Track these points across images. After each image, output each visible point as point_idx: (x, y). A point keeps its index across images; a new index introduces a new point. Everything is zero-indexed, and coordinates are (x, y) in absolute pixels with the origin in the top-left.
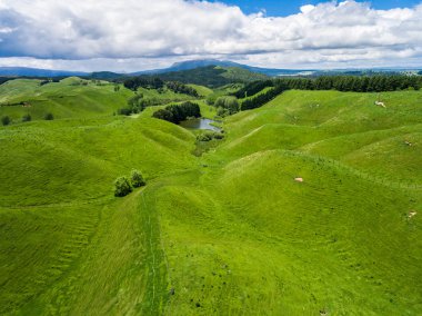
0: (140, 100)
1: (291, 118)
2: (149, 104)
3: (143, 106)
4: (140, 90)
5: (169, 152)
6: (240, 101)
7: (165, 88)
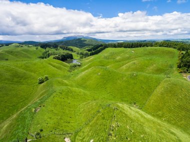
0: (47, 53)
1: (106, 58)
2: (52, 54)
3: (49, 56)
4: (47, 49)
5: (59, 71)
6: (89, 53)
7: (59, 48)
